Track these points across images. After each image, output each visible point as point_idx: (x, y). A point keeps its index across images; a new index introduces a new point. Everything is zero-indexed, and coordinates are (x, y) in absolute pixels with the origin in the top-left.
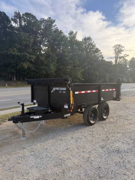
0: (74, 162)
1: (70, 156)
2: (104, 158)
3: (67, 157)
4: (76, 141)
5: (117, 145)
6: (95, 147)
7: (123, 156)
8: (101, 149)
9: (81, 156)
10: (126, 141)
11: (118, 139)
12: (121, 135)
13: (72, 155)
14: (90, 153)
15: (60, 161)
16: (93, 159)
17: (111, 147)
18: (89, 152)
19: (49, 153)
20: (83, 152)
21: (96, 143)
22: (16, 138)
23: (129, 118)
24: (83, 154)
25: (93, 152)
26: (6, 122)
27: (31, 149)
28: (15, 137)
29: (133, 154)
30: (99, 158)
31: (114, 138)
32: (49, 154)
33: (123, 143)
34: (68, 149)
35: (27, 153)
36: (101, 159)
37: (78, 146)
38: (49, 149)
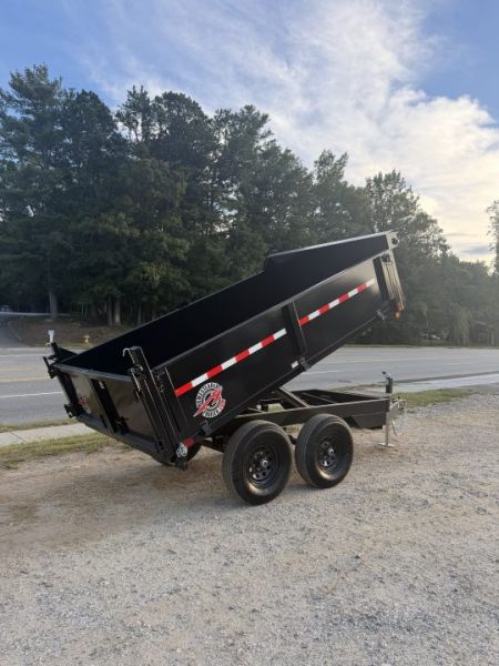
0: (172, 646)
1: (174, 619)
2: (300, 641)
3: (157, 622)
4: (224, 561)
5: (380, 593)
6: (287, 592)
7: (380, 645)
8: (305, 605)
9: (214, 626)
10: (425, 579)
11: (397, 570)
12: (418, 555)
13: (179, 617)
14: (253, 616)
15: (123, 635)
16: (252, 640)
17: (351, 600)
18: (254, 611)
19: (101, 599)
20: (231, 609)
21: (298, 579)
22: (18, 531)
23: (487, 489)
24: (223, 617)
25: (267, 612)
26: (16, 469)
27: (44, 577)
28: (15, 529)
29: (429, 639)
30: (279, 641)
31: (384, 564)
32: (96, 604)
33: (411, 587)
34: (176, 591)
35: (24, 590)
36: (286, 643)
37: (220, 584)
38: (107, 583)
